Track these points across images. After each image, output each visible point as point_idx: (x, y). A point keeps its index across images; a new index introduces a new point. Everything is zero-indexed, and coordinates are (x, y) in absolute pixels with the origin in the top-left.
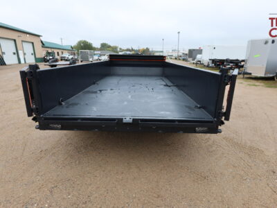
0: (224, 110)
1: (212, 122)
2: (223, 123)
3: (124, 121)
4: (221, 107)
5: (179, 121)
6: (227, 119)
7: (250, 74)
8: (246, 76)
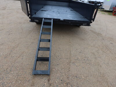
0: (93, 18)
1: (88, 22)
2: (92, 22)
3: (61, 20)
4: (92, 17)
5: (78, 21)
6: (93, 21)
7: (104, 9)
8: (102, 10)
